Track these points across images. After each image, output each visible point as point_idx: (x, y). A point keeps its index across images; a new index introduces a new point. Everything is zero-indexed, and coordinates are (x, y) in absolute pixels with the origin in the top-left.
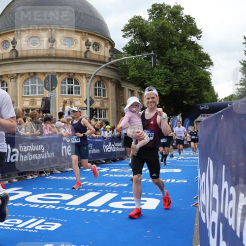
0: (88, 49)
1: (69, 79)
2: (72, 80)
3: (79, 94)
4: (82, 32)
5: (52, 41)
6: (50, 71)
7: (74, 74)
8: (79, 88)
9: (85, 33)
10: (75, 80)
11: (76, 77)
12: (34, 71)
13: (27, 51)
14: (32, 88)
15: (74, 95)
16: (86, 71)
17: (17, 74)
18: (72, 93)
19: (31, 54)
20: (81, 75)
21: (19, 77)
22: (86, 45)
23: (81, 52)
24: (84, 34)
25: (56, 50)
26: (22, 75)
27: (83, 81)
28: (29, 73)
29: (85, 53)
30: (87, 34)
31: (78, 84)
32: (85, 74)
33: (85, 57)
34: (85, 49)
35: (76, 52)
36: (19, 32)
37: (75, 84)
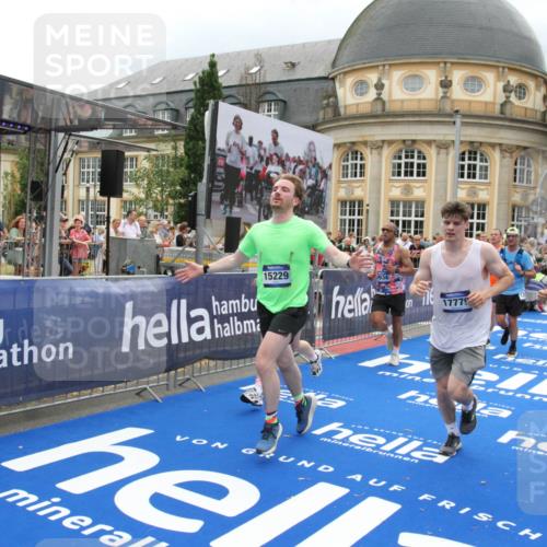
0: (508, 97)
1: (470, 153)
2: (475, 153)
3: (486, 178)
4: (498, 67)
5: (446, 84)
6: (441, 138)
7: (481, 143)
8: (486, 167)
9: (504, 68)
10: (482, 155)
11: (483, 149)
12: (414, 138)
13: (402, 101)
14: (406, 167)
15: (477, 180)
16: (502, 138)
17: (383, 141)
18: (474, 177)
19: (408, 107)
20: (493, 145)
21: (386, 146)
22: (505, 91)
23: (494, 103)
24: (501, 69)
25: (453, 101)
26: (390, 143)
27: (496, 156)
28: (404, 141)
29: (502, 105)
30: (506, 70)
31: (486, 161)
32: (500, 145)
33: (502, 113)
34: (501, 98)
35: (486, 103)
36: (387, 67)
37: (481, 161)
